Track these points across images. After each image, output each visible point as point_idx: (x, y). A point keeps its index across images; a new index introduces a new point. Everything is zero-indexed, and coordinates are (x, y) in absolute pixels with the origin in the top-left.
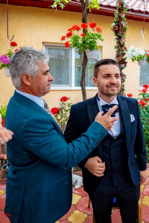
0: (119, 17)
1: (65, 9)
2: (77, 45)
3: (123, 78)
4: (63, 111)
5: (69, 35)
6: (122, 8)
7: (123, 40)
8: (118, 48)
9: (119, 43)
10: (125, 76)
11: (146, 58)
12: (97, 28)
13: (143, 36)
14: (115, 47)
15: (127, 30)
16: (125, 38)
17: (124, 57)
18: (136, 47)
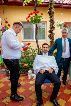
0: (51, 7)
1: (28, 6)
2: (33, 21)
3: (53, 34)
4: (28, 49)
5: (29, 17)
6: (52, 3)
9: (51, 19)
10: (54, 33)
11: (63, 25)
12: (41, 13)
13: (62, 15)
14: (49, 21)
15: (55, 13)
16: (54, 17)
17: (53, 25)
18: (59, 21)
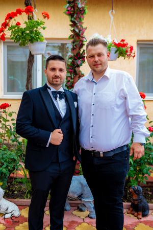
2: (18, 37)
5: (5, 25)
7: (80, 27)
8: (73, 37)
11: (113, 49)
13: (112, 17)
14: (70, 38)
15: (87, 11)
16: (83, 23)
17: (82, 50)
18: (100, 35)
